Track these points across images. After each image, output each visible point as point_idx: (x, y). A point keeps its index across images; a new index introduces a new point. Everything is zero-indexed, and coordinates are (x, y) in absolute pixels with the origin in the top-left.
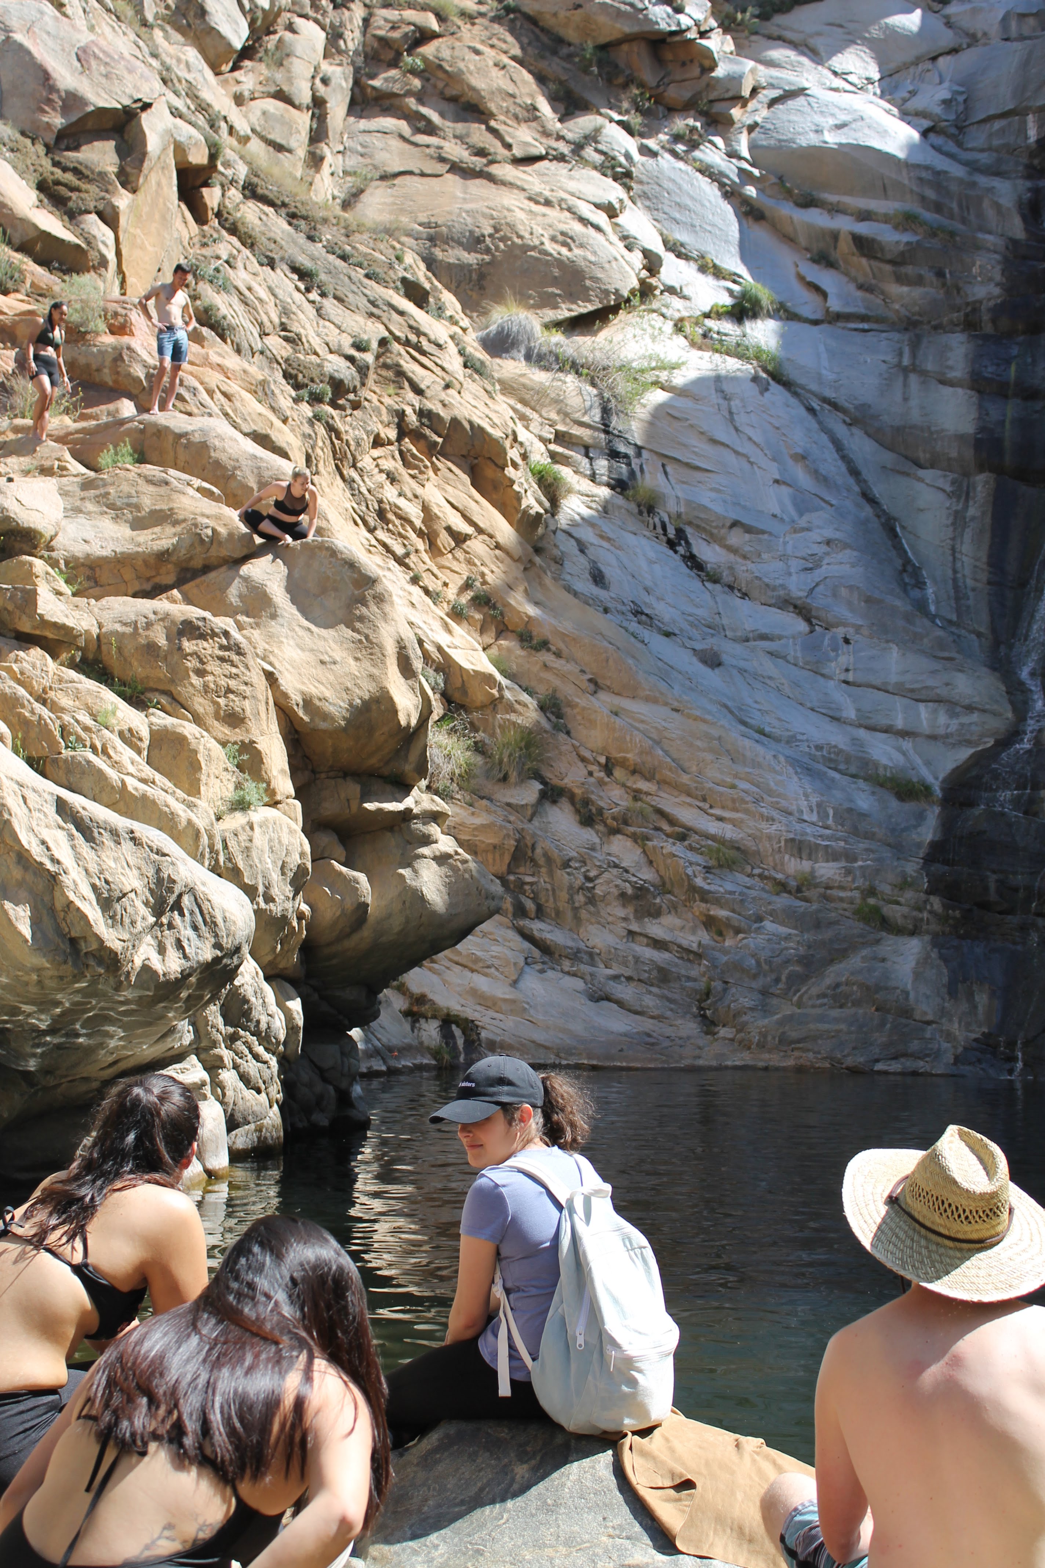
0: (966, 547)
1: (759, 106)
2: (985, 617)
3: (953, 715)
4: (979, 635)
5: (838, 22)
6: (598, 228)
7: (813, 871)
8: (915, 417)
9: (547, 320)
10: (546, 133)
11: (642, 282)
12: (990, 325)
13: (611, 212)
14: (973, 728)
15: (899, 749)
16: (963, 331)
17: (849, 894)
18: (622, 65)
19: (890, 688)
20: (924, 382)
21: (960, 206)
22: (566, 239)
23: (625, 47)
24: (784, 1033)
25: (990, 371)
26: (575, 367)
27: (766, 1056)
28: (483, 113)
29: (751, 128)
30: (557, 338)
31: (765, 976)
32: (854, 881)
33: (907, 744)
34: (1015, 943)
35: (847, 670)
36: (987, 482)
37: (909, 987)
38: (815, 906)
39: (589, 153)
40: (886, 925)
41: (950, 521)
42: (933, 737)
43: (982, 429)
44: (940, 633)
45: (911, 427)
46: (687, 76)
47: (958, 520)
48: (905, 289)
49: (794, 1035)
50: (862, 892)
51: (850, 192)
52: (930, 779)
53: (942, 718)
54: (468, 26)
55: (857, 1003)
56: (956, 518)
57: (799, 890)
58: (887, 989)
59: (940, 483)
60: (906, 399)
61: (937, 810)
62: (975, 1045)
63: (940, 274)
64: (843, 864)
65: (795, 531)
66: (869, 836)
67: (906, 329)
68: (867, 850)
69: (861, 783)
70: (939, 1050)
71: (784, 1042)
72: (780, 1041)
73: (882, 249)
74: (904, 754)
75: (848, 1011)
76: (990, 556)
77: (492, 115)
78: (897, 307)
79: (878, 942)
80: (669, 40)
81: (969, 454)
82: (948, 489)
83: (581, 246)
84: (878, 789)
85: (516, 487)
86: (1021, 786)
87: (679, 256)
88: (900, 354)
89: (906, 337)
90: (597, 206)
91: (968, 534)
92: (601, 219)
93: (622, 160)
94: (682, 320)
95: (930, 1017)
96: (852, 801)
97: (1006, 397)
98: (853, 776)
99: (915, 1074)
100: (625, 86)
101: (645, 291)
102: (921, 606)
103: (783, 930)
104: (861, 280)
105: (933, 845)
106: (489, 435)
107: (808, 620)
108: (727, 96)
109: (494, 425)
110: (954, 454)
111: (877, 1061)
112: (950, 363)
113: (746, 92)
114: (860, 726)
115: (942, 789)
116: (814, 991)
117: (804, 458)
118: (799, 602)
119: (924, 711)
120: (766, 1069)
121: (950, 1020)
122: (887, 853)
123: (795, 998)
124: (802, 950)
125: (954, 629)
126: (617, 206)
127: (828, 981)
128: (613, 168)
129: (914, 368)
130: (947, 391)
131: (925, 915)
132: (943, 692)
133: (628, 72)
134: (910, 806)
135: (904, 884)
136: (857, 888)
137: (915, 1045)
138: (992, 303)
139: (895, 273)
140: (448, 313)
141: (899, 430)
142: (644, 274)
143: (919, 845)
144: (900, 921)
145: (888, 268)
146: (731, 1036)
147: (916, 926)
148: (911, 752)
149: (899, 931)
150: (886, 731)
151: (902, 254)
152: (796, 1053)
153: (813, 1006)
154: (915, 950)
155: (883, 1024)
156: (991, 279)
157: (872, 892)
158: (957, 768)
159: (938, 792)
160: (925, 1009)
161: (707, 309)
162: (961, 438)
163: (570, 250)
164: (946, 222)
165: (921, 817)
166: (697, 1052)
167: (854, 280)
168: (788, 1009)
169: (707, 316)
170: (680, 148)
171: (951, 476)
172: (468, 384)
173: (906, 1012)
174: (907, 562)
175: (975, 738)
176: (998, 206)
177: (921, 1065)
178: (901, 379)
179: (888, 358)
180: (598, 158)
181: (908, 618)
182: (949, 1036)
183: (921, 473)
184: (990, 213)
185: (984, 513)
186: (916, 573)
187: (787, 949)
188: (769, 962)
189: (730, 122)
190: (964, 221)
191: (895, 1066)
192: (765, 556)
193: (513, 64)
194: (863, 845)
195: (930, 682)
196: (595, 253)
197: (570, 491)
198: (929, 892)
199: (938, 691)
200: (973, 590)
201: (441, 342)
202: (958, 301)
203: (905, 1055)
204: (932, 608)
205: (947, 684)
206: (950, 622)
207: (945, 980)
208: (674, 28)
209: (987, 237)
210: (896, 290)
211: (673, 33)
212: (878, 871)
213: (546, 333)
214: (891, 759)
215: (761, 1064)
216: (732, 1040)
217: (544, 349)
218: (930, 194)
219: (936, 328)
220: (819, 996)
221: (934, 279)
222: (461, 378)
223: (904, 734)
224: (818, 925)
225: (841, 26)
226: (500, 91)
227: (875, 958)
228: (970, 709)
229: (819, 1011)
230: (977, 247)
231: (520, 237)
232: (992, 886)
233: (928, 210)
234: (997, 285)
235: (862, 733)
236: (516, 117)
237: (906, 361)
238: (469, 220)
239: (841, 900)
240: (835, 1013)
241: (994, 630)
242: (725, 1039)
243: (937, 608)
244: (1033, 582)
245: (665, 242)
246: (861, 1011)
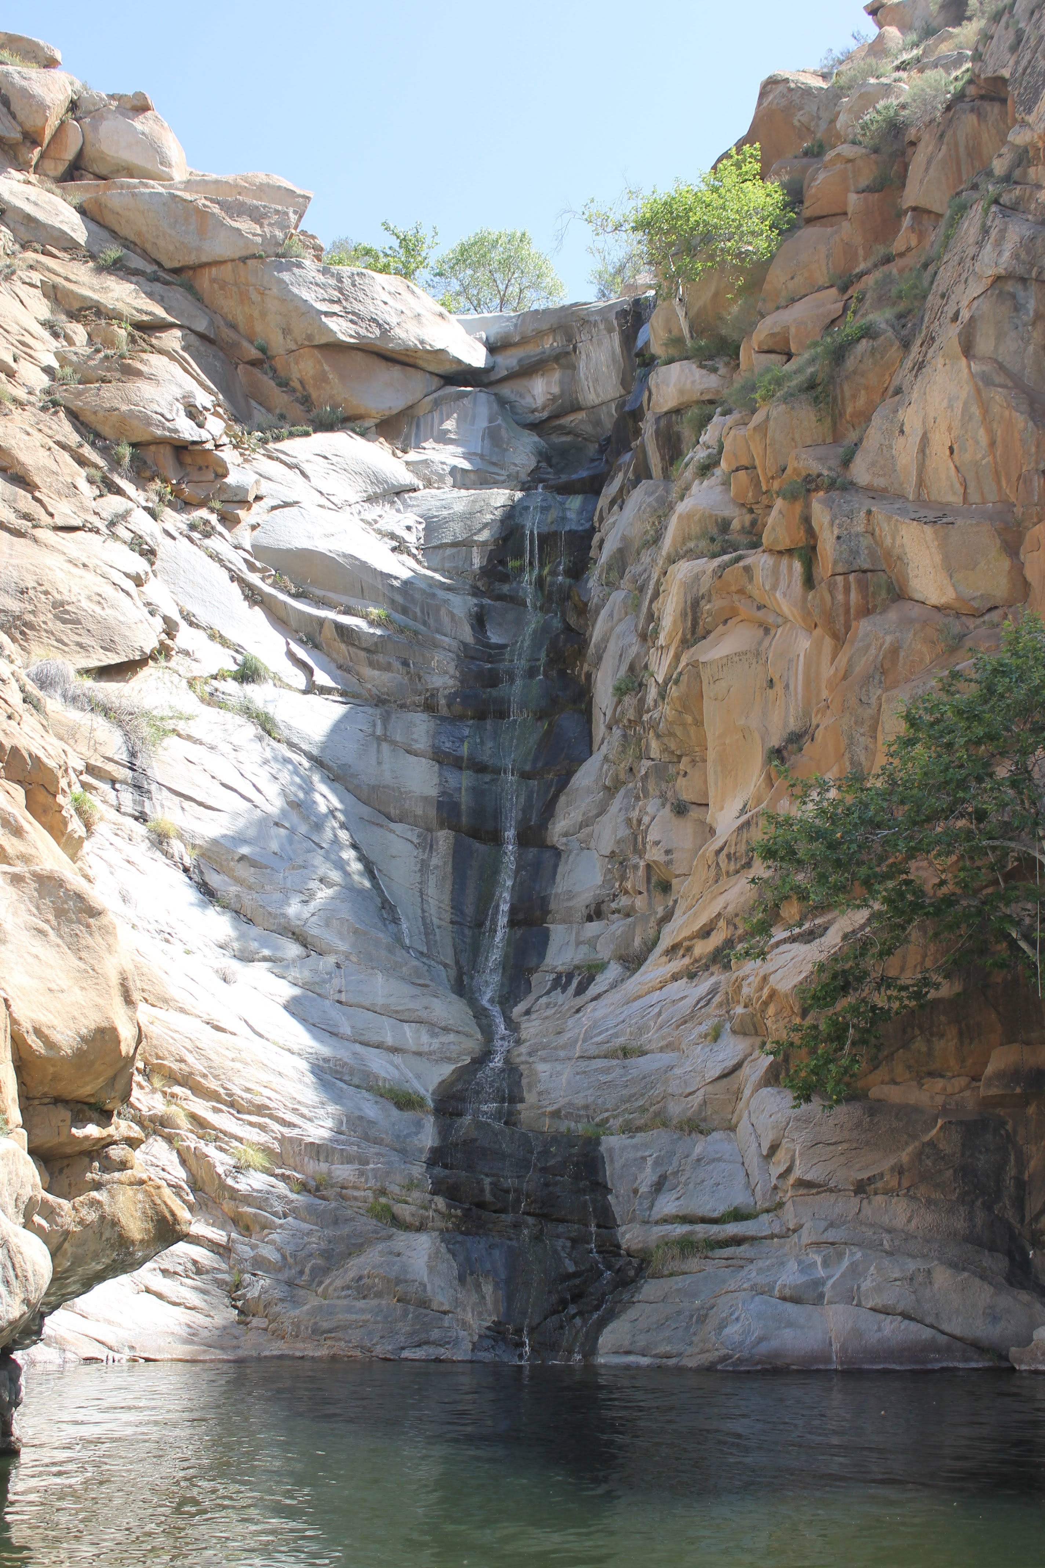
0: (431, 890)
1: (261, 511)
2: (450, 951)
3: (434, 1035)
4: (445, 966)
5: (323, 454)
6: (128, 593)
7: (330, 1172)
8: (387, 778)
9: (79, 667)
10: (84, 509)
11: (162, 643)
12: (445, 709)
13: (139, 581)
14: (452, 1047)
15: (392, 1063)
16: (423, 711)
17: (362, 1193)
18: (149, 462)
19: (378, 1009)
20: (394, 750)
21: (423, 612)
22: (100, 599)
23: (153, 448)
24: (316, 1323)
25: (447, 746)
26: (106, 711)
27: (301, 1345)
28: (29, 485)
29: (254, 528)
30: (89, 683)
31: (290, 1268)
32: (366, 1181)
33: (397, 1059)
34: (510, 1239)
35: (340, 992)
36: (447, 838)
37: (426, 1279)
38: (333, 1204)
39: (121, 530)
40: (396, 1222)
41: (417, 869)
42: (419, 1054)
43: (443, 793)
44: (416, 963)
45: (384, 787)
46: (204, 479)
47: (424, 866)
48: (376, 673)
49: (325, 1325)
50: (375, 1191)
51: (334, 590)
52: (422, 1092)
53: (425, 1038)
54: (20, 411)
55: (379, 1295)
56: (422, 866)
57: (318, 1189)
58: (406, 1281)
59: (409, 835)
60: (379, 763)
61: (432, 1119)
62: (488, 1333)
63: (405, 664)
64: (357, 1166)
65: (293, 868)
66: (378, 1141)
67: (376, 705)
68: (377, 1154)
69: (366, 1095)
70: (457, 1338)
71: (316, 1331)
72: (313, 1331)
73: (359, 639)
74: (397, 1067)
75: (373, 1302)
76: (452, 900)
77: (37, 487)
78: (369, 686)
79: (390, 1237)
80: (190, 448)
81: (432, 813)
82: (416, 841)
83: (112, 607)
84: (379, 1099)
85: (64, 813)
86: (503, 1101)
87: (191, 624)
88: (374, 726)
89: (378, 711)
90: (127, 575)
91: (432, 880)
92: (129, 585)
93: (148, 539)
94: (195, 678)
95: (446, 1308)
96: (360, 1109)
97: (461, 768)
98: (357, 1087)
99: (438, 1360)
100: (152, 479)
101: (164, 651)
102: (398, 938)
103: (306, 1226)
104: (341, 661)
105: (434, 1151)
106: (45, 765)
107: (305, 946)
108: (235, 499)
109: (50, 756)
110: (419, 812)
111: (403, 1348)
112: (415, 736)
113: (251, 498)
114: (355, 1041)
115: (434, 1100)
116: (339, 1283)
117: (299, 805)
118: (297, 930)
119: (408, 1030)
120: (302, 1358)
121: (464, 1310)
122: (395, 1158)
123: (320, 1290)
124: (323, 1245)
125: (424, 960)
126: (143, 577)
127: (351, 1275)
128: (140, 545)
129: (385, 738)
130: (412, 759)
131: (431, 1213)
132: (424, 1014)
133: (155, 468)
134: (408, 1115)
135: (411, 1186)
136: (370, 1189)
137: (435, 1334)
138: (447, 692)
139: (368, 658)
140: (7, 652)
141: (374, 788)
142: (164, 636)
143: (421, 1151)
144: (408, 1219)
145: (363, 654)
146: (264, 1326)
147: (422, 1224)
148: (402, 1066)
149: (407, 1227)
150: (377, 1047)
151: (376, 644)
152: (329, 1342)
153: (339, 1298)
154: (426, 1246)
155: (405, 1314)
156: (446, 673)
157: (383, 1192)
158: (443, 1081)
159: (430, 1104)
160: (441, 1299)
161: (214, 672)
162: (426, 799)
163: (103, 608)
164: (411, 623)
165: (419, 1125)
166: (235, 1342)
167: (334, 661)
168: (314, 1301)
169: (214, 677)
170: (196, 535)
171: (418, 830)
172: (26, 716)
173: (424, 1303)
174: (385, 901)
175: (454, 1055)
176: (452, 616)
177: (443, 1353)
178: (375, 746)
179: (364, 728)
180: (128, 535)
181: (390, 950)
182: (464, 1325)
183: (392, 825)
184: (446, 620)
185: (445, 863)
186: (392, 909)
187: (309, 1243)
188: (294, 1256)
189: (238, 521)
190: (425, 623)
191: (419, 1354)
192: (268, 888)
193: (57, 447)
194: (375, 1149)
195: (411, 1006)
196: (124, 614)
197: (101, 819)
198: (434, 1193)
199: (419, 1013)
200: (439, 927)
201: (5, 678)
202: (419, 687)
203: (427, 1343)
204: (407, 941)
205: (426, 1008)
206: (422, 953)
207: (455, 1273)
208: (195, 439)
209: (443, 638)
210: (369, 672)
211: (194, 443)
212: (388, 1173)
213: (79, 678)
214: (388, 1072)
215: (298, 1354)
216: (266, 1329)
217: (79, 692)
218: (399, 599)
219: (402, 706)
220: (343, 1289)
221: (400, 667)
222: (21, 712)
223: (394, 1050)
224: (336, 1222)
225: (326, 458)
226: (45, 468)
227: (391, 1253)
228: (446, 1029)
229: (345, 1302)
230: (436, 645)
231: (59, 592)
232: (487, 1188)
233: (397, 611)
234: (452, 677)
235: (358, 1048)
236: (59, 493)
237: (379, 732)
238: (15, 574)
239: (356, 1199)
240: (361, 1304)
241: (457, 962)
242: (258, 1328)
243: (411, 941)
244: (488, 923)
245: (181, 612)
246: (384, 1302)
